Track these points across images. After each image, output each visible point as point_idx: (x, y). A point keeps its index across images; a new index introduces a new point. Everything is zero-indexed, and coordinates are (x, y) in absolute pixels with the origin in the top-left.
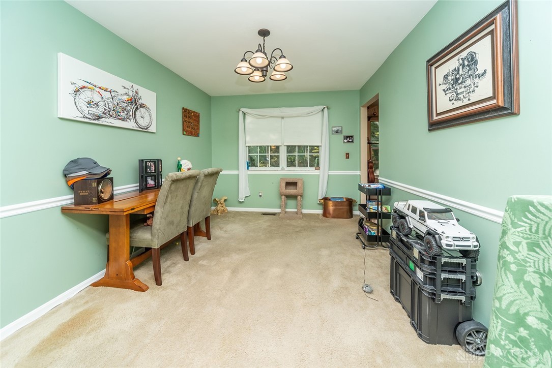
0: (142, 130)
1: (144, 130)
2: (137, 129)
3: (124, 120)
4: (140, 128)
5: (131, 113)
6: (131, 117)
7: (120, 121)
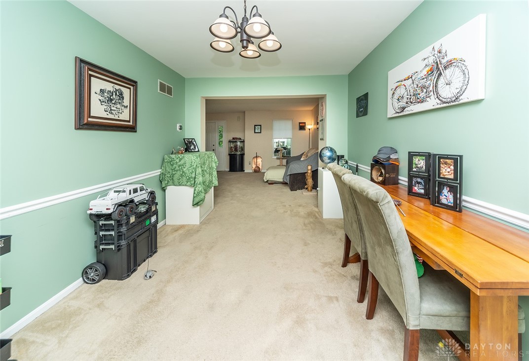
0: (447, 105)
1: (452, 104)
2: (439, 106)
3: (422, 102)
4: (445, 103)
5: (431, 88)
6: (432, 93)
7: (420, 104)
